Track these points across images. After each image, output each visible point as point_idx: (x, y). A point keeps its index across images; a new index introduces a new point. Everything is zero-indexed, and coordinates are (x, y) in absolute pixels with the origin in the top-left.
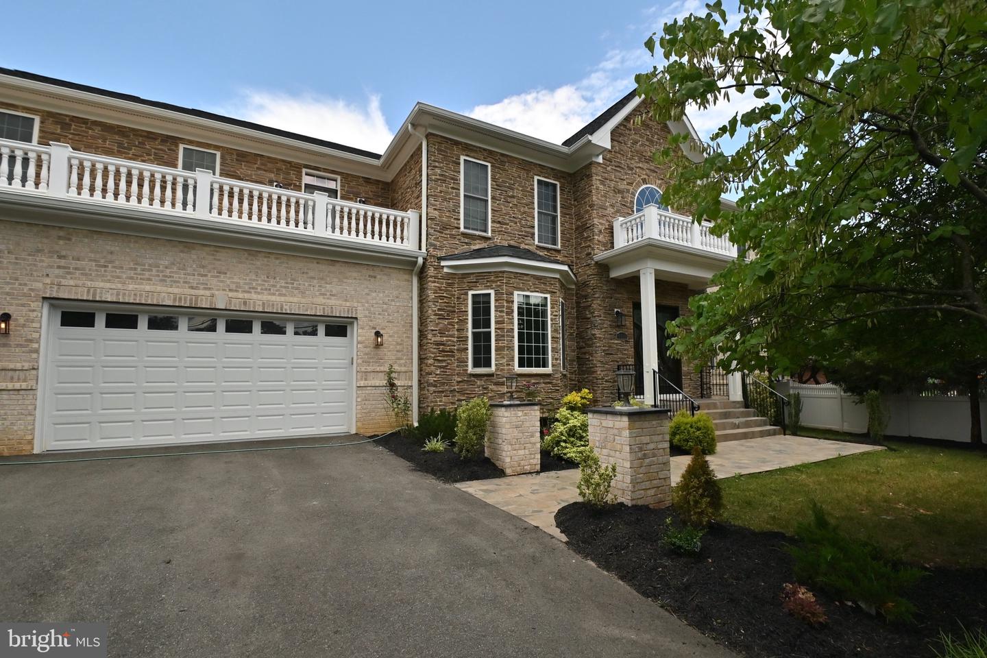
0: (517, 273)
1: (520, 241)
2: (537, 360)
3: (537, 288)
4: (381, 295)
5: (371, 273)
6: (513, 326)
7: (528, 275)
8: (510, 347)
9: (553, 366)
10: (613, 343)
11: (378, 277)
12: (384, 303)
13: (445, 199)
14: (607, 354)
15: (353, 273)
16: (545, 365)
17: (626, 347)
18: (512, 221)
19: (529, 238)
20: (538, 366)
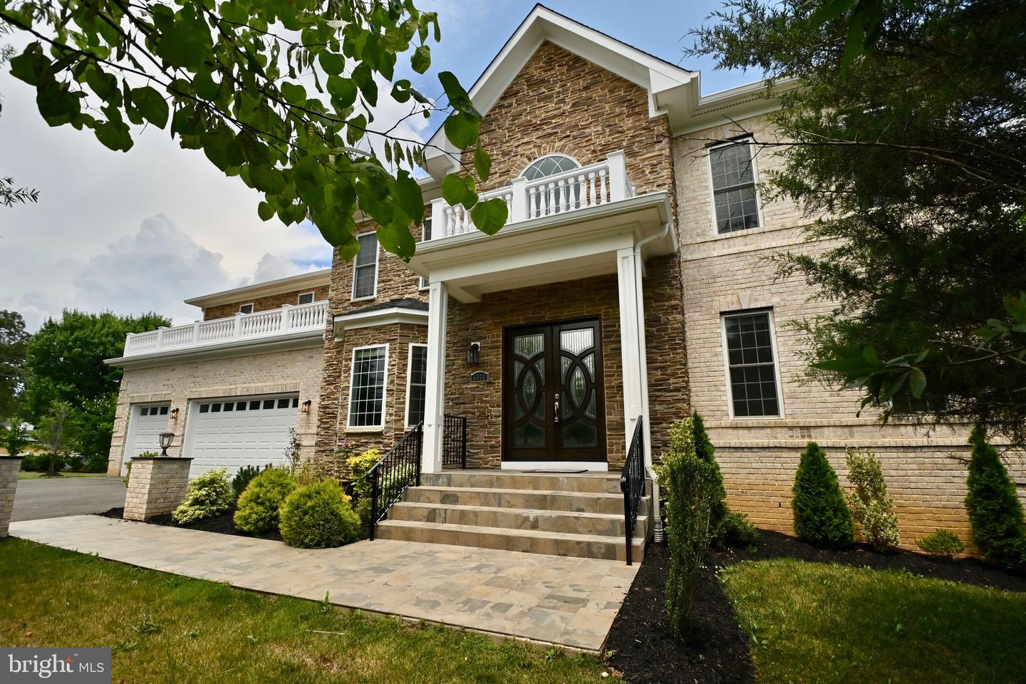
0: (357, 329)
1: (403, 292)
2: (370, 416)
3: (376, 339)
4: (315, 370)
5: (310, 354)
6: (349, 383)
7: (367, 328)
8: (344, 406)
9: (387, 422)
10: (466, 388)
11: (314, 356)
12: (316, 377)
13: (341, 279)
14: (457, 404)
15: (300, 357)
16: (378, 423)
17: (487, 392)
18: (395, 276)
19: (413, 286)
20: (369, 423)
